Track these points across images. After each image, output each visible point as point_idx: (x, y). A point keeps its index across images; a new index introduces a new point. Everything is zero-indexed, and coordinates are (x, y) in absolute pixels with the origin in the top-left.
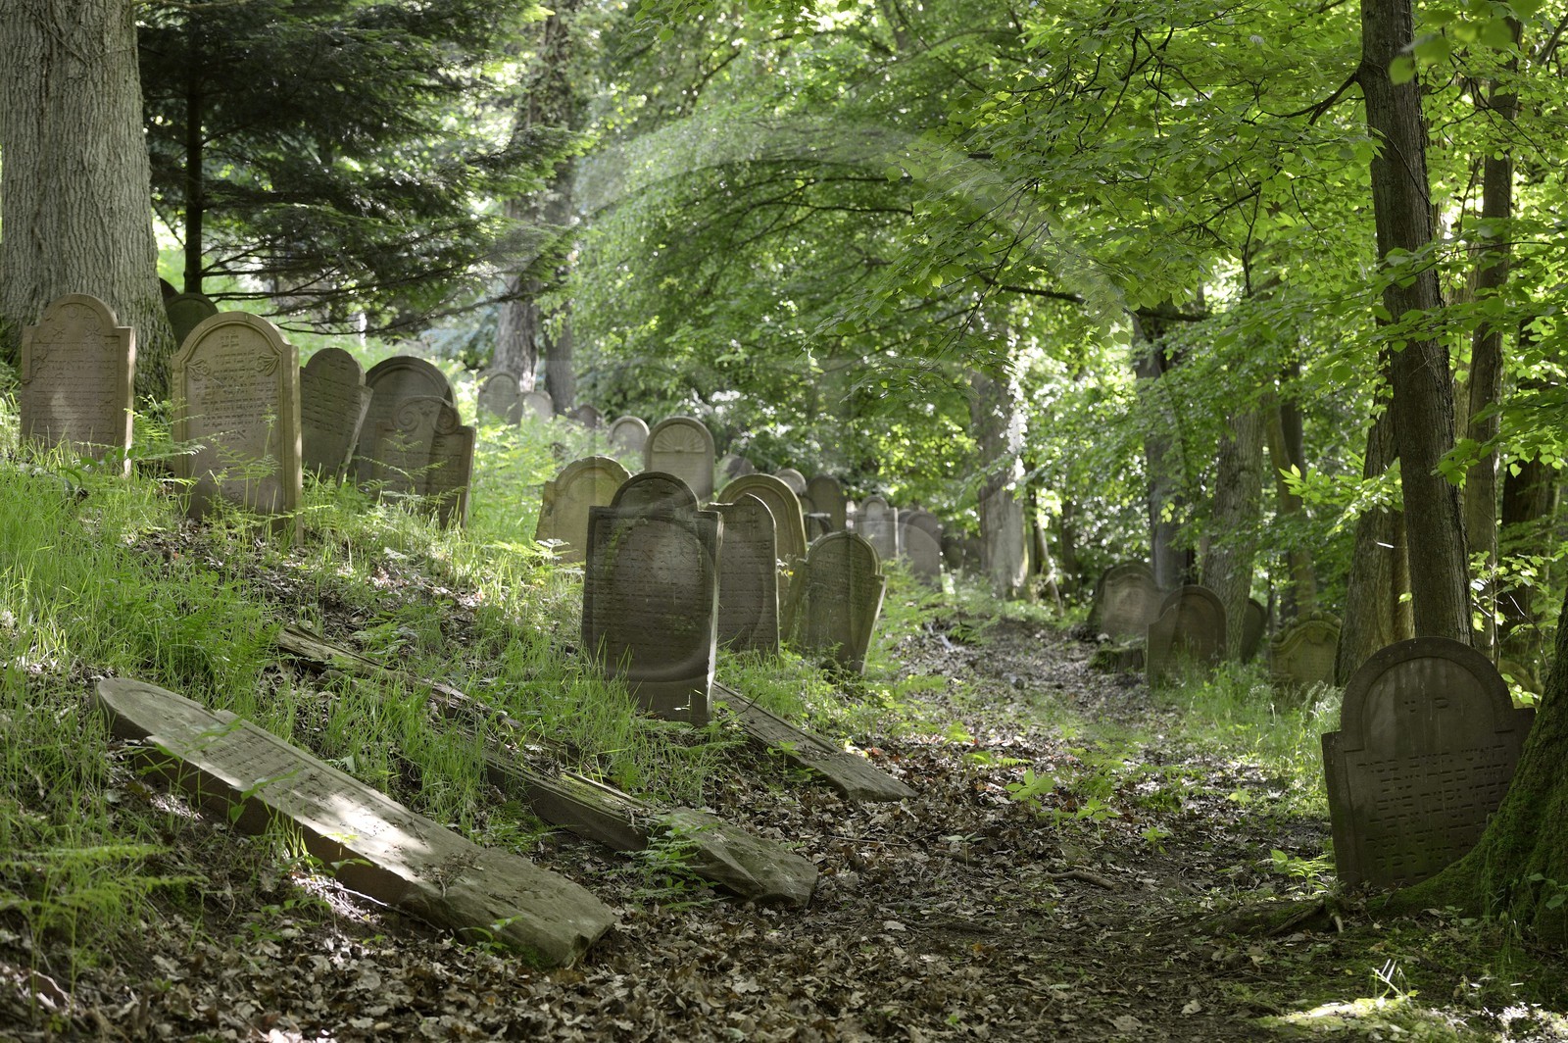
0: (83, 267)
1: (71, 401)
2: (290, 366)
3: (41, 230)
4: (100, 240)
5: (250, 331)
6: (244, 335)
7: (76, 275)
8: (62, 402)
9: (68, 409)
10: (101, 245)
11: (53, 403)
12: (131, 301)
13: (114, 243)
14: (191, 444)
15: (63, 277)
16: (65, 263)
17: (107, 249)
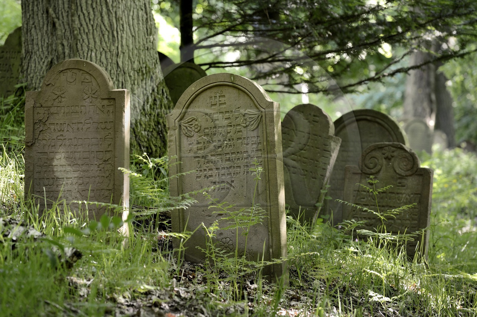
0: (92, 41)
1: (72, 160)
2: (272, 121)
3: (54, 10)
4: (106, 18)
5: (235, 91)
6: (230, 95)
7: (86, 49)
8: (63, 162)
9: (69, 168)
10: (106, 22)
11: (55, 163)
12: (133, 69)
13: (117, 20)
14: (183, 198)
15: (74, 51)
16: (76, 38)
17: (111, 25)
